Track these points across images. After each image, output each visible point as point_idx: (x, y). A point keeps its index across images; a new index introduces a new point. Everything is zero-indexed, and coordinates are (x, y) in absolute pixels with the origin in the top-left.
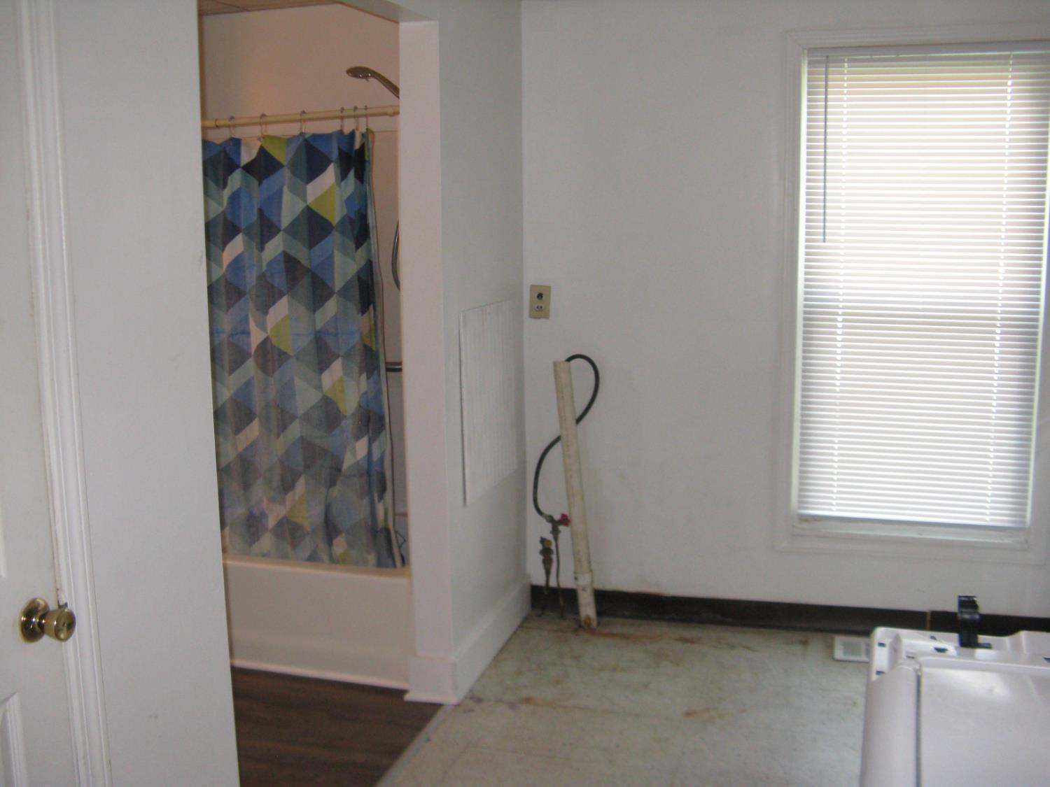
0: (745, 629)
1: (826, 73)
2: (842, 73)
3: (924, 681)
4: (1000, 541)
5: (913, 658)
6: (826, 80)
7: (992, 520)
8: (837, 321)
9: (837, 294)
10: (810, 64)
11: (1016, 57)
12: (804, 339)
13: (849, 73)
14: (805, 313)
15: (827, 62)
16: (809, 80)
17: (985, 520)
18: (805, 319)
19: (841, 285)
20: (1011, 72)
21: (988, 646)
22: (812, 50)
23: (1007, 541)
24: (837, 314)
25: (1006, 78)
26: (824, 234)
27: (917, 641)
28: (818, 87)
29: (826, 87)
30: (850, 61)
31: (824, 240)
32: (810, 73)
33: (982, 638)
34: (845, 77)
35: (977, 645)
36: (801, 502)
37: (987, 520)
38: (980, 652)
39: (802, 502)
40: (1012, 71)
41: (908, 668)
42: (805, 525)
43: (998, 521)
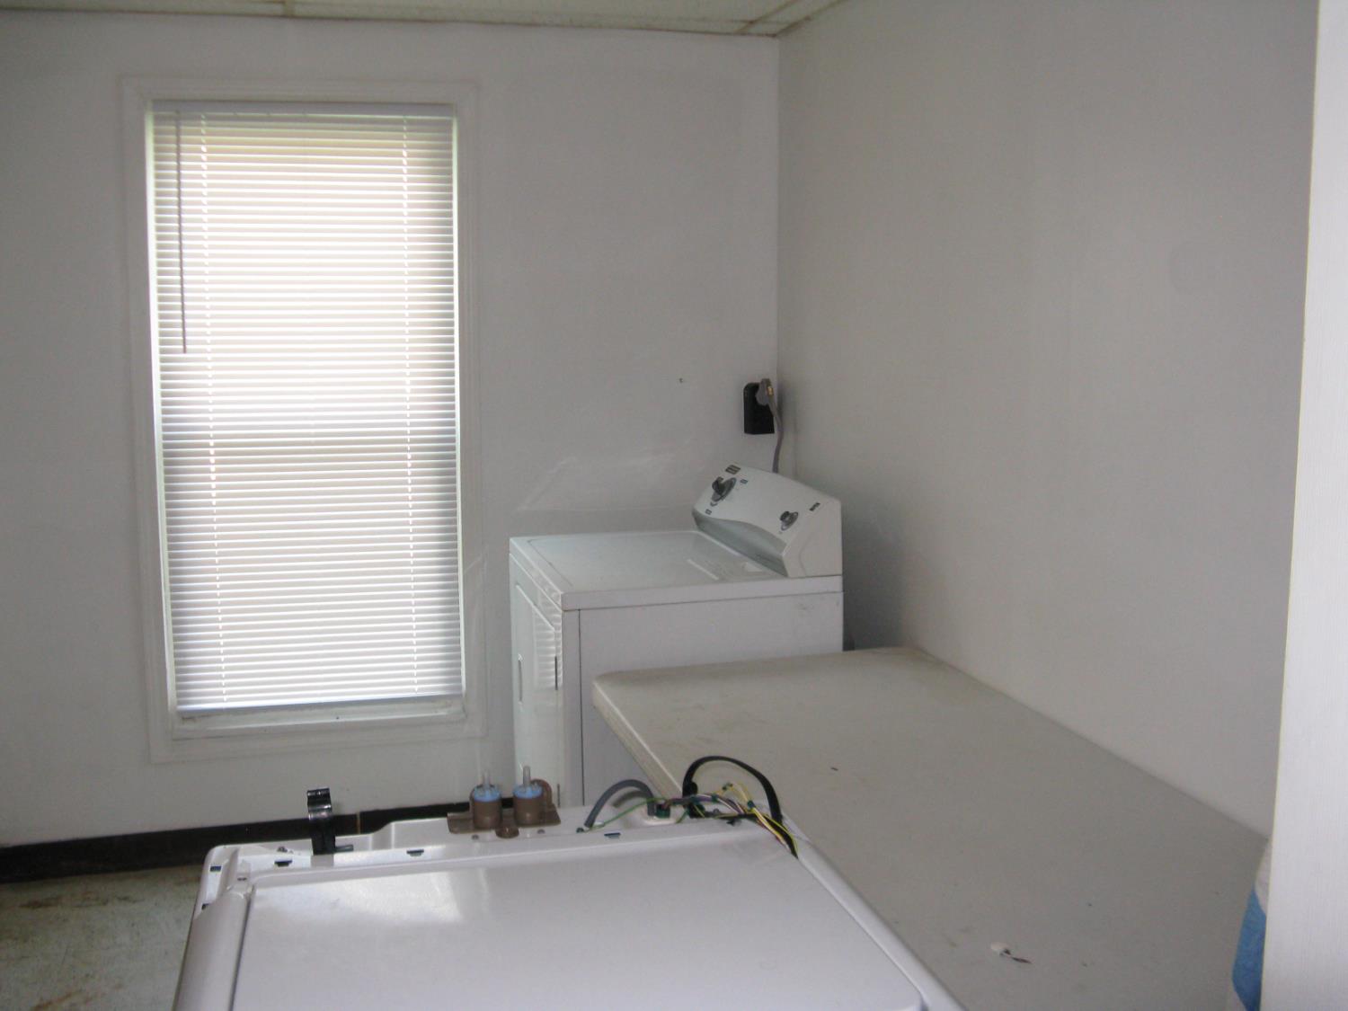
0: (122, 874)
1: (178, 133)
2: (199, 133)
3: (256, 906)
4: (434, 714)
5: (244, 879)
6: (178, 142)
7: (420, 690)
8: (210, 455)
9: (207, 420)
10: (158, 120)
11: (411, 122)
12: (167, 480)
13: (209, 134)
14: (165, 446)
15: (177, 121)
16: (156, 141)
17: (414, 691)
18: (166, 455)
19: (211, 408)
20: (406, 140)
21: (350, 849)
22: (159, 103)
23: (442, 713)
24: (207, 446)
25: (401, 147)
26: (184, 343)
27: (256, 856)
28: (169, 150)
29: (178, 151)
30: (209, 118)
31: (185, 351)
32: (157, 132)
33: (341, 840)
34: (203, 139)
35: (335, 850)
36: (179, 696)
37: (415, 690)
38: (339, 858)
39: (182, 696)
40: (409, 139)
41: (239, 893)
42: (190, 726)
43: (427, 689)
